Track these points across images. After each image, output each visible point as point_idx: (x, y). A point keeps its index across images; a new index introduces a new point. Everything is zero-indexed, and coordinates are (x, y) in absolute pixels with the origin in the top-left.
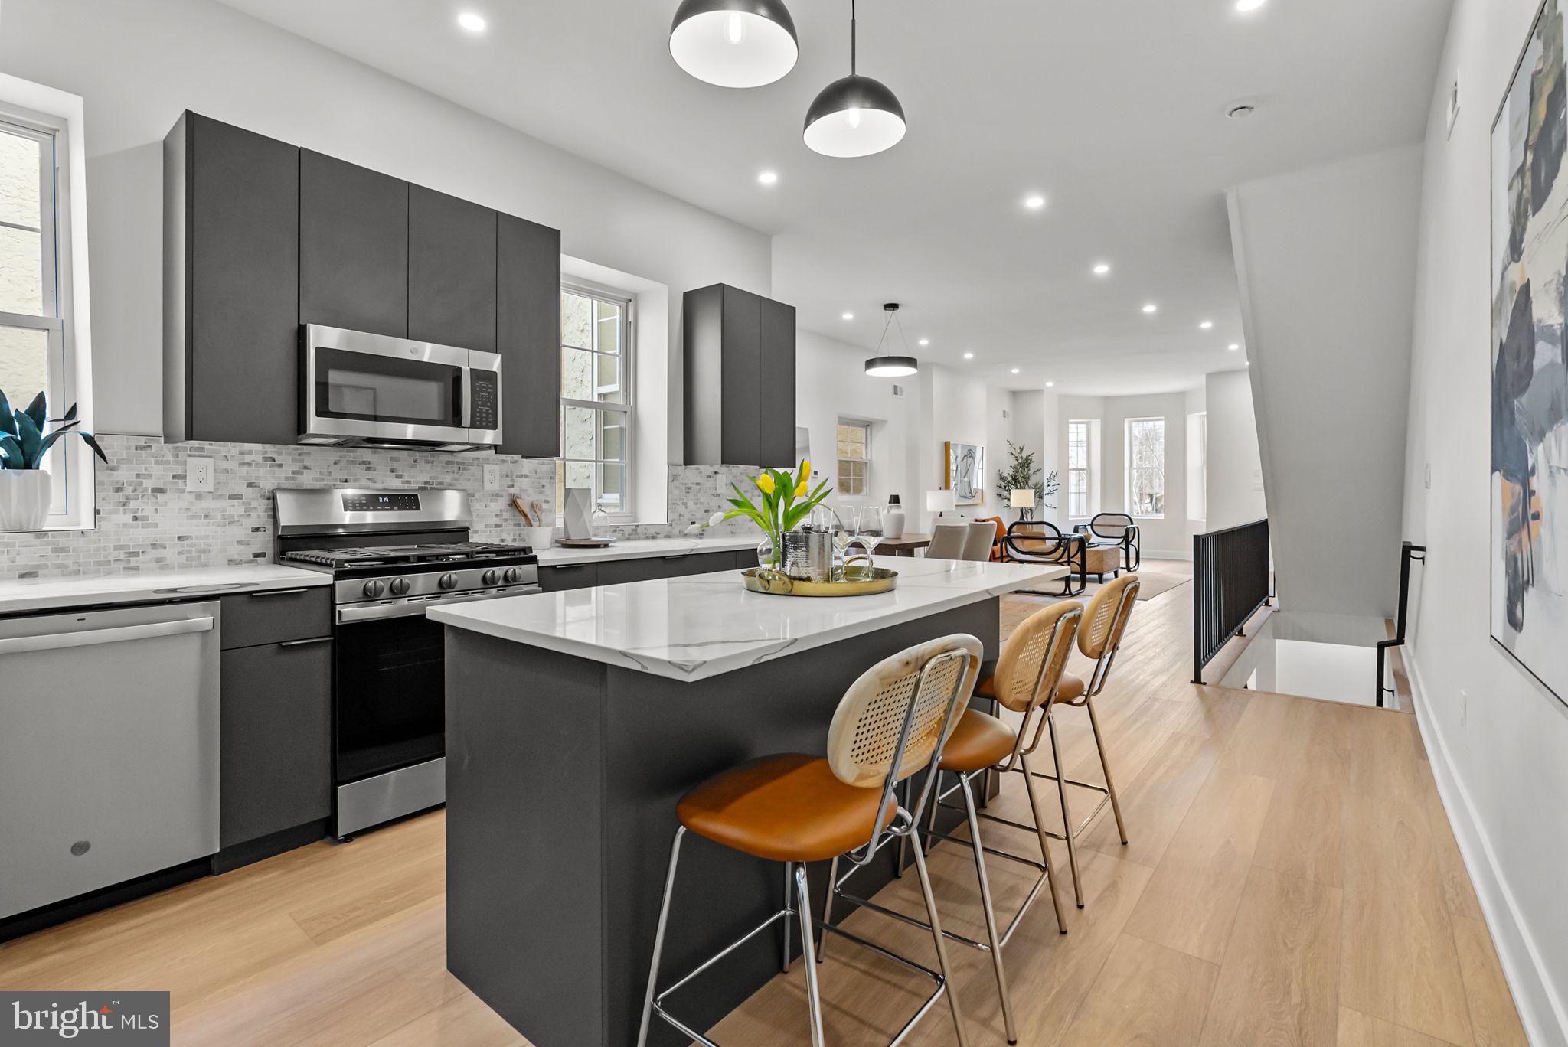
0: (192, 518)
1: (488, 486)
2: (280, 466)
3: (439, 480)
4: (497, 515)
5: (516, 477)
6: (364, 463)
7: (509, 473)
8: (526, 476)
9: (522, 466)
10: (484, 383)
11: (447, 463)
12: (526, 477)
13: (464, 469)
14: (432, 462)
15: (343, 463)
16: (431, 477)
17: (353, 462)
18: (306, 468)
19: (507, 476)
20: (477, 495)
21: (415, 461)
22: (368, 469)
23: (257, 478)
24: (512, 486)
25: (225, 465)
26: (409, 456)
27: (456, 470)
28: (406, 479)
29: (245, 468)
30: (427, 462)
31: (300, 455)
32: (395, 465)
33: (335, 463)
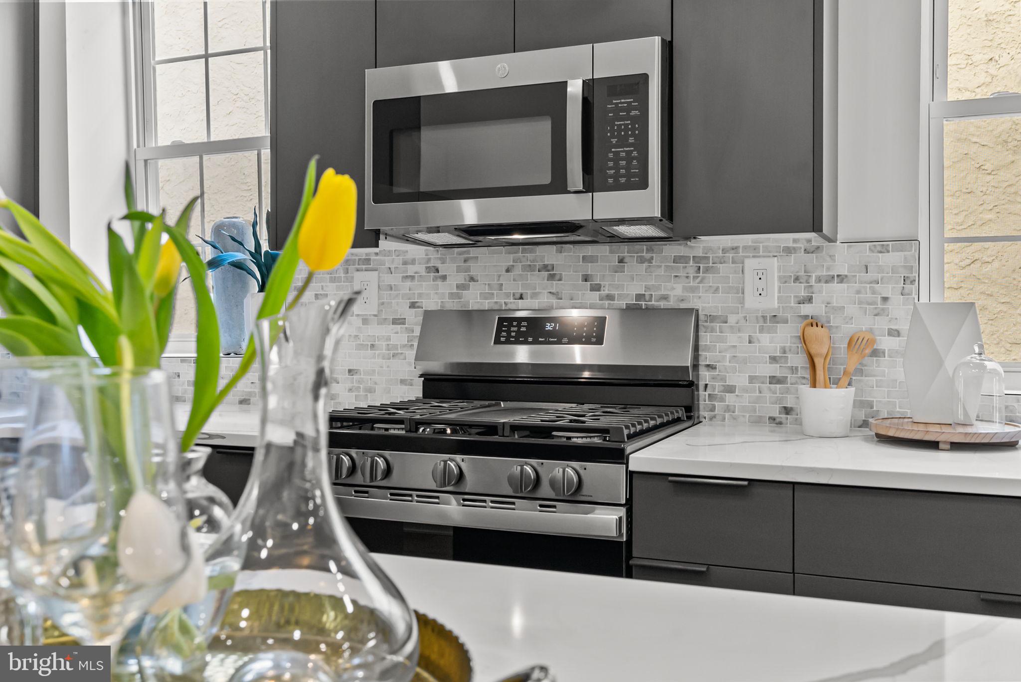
0: (361, 347)
1: (752, 302)
2: (444, 278)
3: (663, 292)
4: (774, 359)
5: (819, 280)
6: (545, 268)
7: (802, 273)
8: (841, 279)
9: (832, 257)
10: (623, 102)
11: (677, 260)
12: (841, 282)
13: (707, 270)
14: (650, 260)
15: (518, 271)
16: (647, 288)
17: (530, 268)
18: (472, 279)
19: (797, 279)
20: (732, 319)
21: (621, 261)
22: (552, 277)
23: (420, 295)
24: (810, 300)
25: (388, 279)
26: (611, 252)
27: (692, 272)
28: (605, 292)
29: (408, 283)
30: (642, 260)
31: (465, 261)
32: (590, 269)
33: (508, 271)
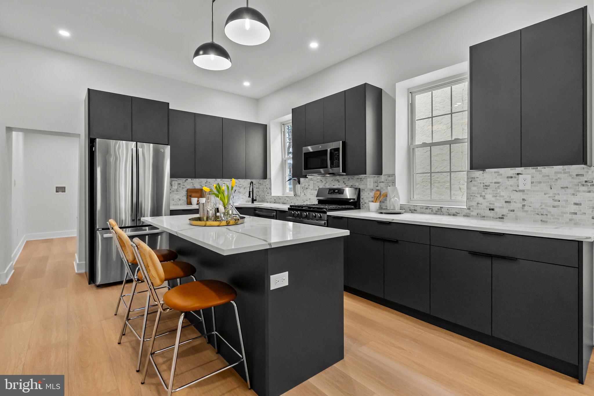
0: (311, 194)
1: (369, 187)
2: (323, 182)
3: (355, 185)
4: (372, 197)
5: (379, 182)
6: (338, 180)
7: (376, 181)
8: (383, 182)
9: (382, 179)
10: (336, 152)
11: (358, 179)
12: (383, 183)
13: (362, 180)
14: (353, 179)
15: (333, 181)
16: (353, 184)
17: (335, 180)
18: (327, 182)
19: (376, 182)
20: (366, 190)
21: (349, 179)
22: (338, 182)
23: (319, 185)
24: (378, 186)
25: (315, 182)
26: (348, 177)
27: (359, 181)
28: (346, 184)
29: (317, 183)
30: (352, 179)
31: (326, 179)
32: (344, 180)
33: (332, 181)
